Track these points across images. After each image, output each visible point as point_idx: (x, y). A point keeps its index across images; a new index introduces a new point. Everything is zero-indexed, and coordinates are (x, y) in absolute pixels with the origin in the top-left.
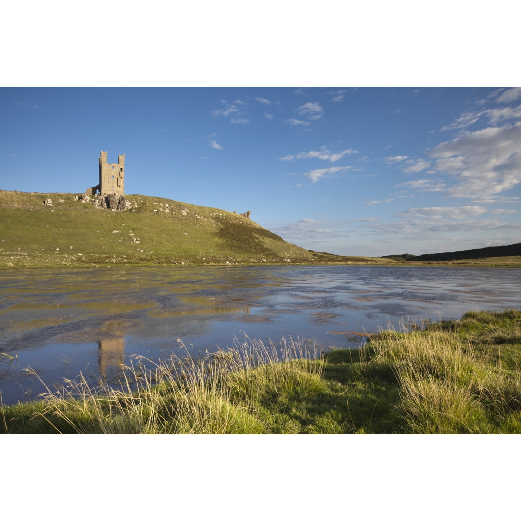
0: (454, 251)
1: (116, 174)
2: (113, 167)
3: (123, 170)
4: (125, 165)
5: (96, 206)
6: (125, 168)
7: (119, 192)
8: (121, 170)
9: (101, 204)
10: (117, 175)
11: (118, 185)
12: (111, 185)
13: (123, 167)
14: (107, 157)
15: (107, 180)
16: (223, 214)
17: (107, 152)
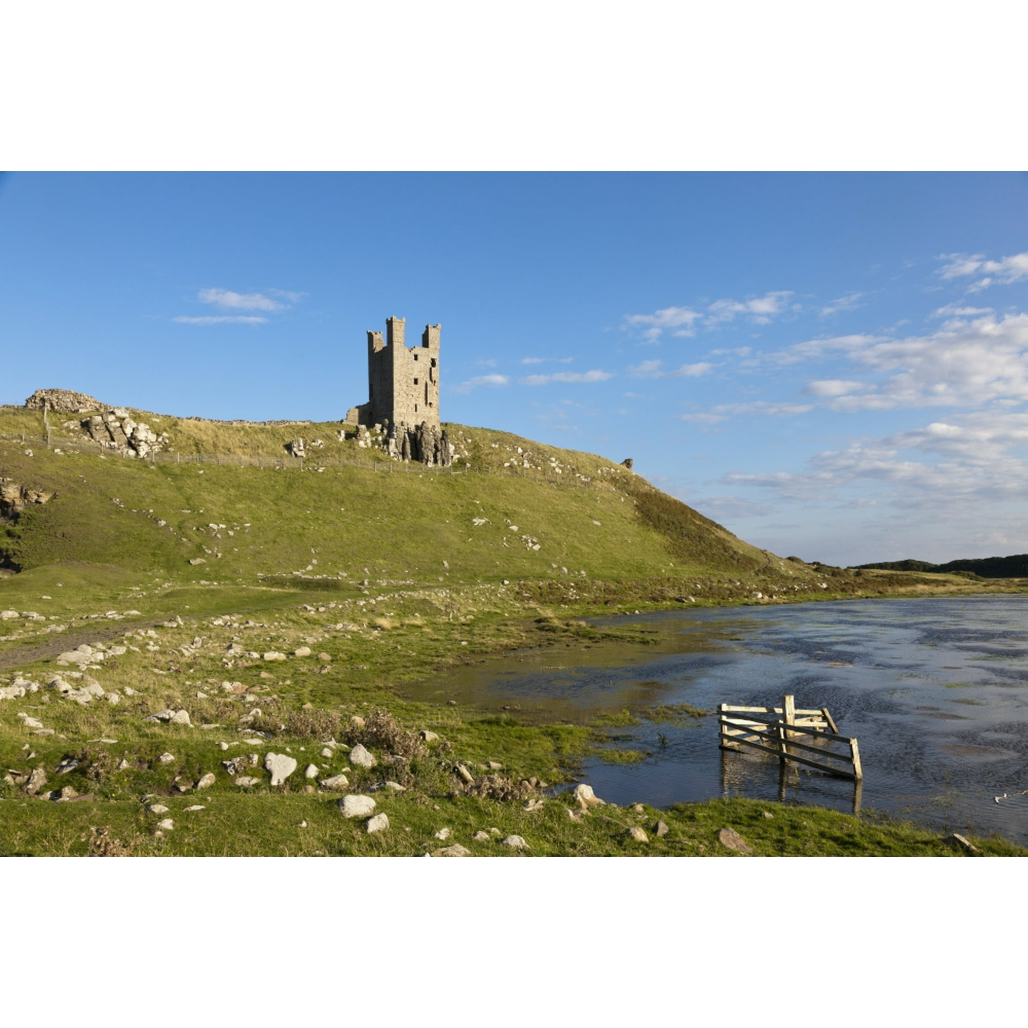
0: (1022, 554)
1: (423, 374)
2: (416, 357)
3: (437, 363)
4: (440, 351)
5: (392, 454)
6: (440, 357)
7: (432, 418)
8: (433, 363)
9: (401, 451)
10: (424, 378)
11: (429, 401)
12: (414, 402)
13: (436, 356)
14: (406, 331)
15: (405, 388)
16: (616, 470)
17: (404, 320)
